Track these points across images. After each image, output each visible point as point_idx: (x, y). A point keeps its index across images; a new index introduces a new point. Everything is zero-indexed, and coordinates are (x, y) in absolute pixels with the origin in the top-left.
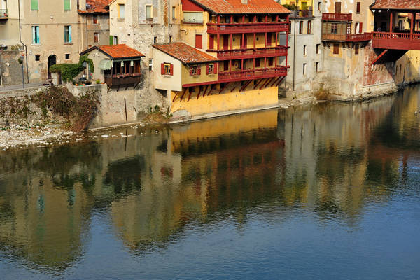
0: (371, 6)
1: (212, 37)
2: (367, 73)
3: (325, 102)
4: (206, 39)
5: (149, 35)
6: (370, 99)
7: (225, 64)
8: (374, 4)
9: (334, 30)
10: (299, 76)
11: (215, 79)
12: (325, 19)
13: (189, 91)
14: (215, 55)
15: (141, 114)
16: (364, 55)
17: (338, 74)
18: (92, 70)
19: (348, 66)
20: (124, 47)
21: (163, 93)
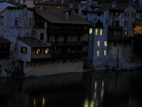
0: (133, 23)
2: (130, 57)
5: (16, 32)
6: (131, 70)
8: (135, 23)
10: (95, 57)
11: (49, 56)
12: (110, 28)
13: (35, 61)
14: (50, 44)
16: (129, 49)
19: (120, 53)
21: (21, 62)
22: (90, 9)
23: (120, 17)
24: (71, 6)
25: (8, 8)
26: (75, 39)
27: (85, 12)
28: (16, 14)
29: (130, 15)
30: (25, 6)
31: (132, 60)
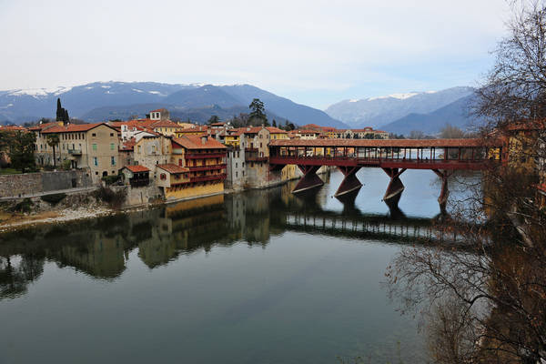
0: (267, 145)
1: (187, 161)
2: (267, 175)
3: (248, 190)
4: (184, 161)
5: (154, 160)
6: (269, 188)
7: (195, 173)
8: (269, 144)
9: (251, 156)
10: (234, 178)
11: (189, 180)
12: (246, 150)
13: (175, 187)
14: (188, 169)
15: (150, 200)
16: (265, 168)
17: (253, 177)
18: (124, 178)
19: (258, 172)
20: (141, 167)
21: (162, 188)
22: (227, 134)
23: (255, 139)
24: (209, 132)
25: (144, 137)
26: (212, 163)
27: (222, 137)
28: (153, 142)
29: (265, 136)
30: (162, 135)
31: (270, 178)
